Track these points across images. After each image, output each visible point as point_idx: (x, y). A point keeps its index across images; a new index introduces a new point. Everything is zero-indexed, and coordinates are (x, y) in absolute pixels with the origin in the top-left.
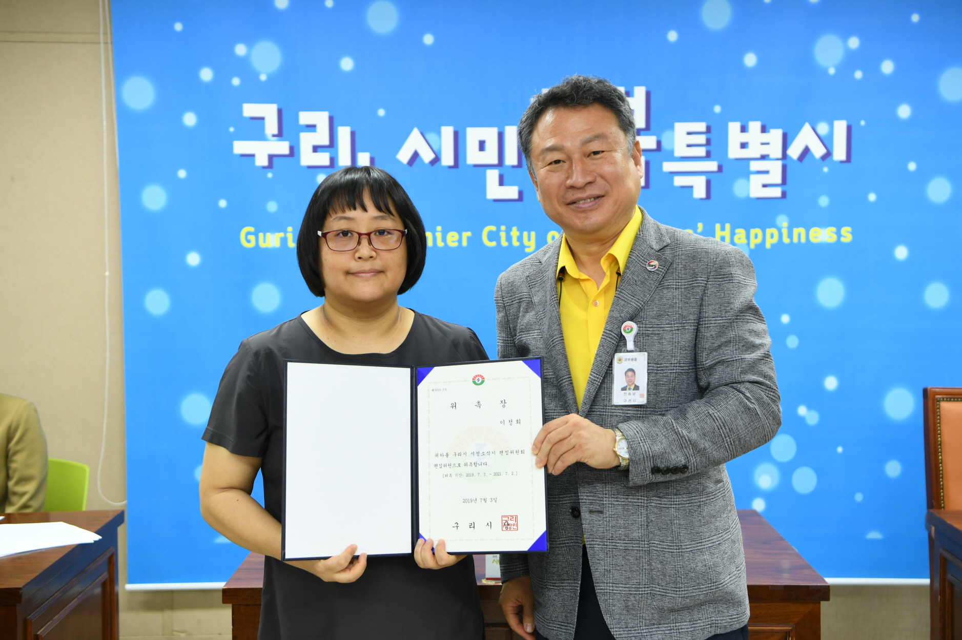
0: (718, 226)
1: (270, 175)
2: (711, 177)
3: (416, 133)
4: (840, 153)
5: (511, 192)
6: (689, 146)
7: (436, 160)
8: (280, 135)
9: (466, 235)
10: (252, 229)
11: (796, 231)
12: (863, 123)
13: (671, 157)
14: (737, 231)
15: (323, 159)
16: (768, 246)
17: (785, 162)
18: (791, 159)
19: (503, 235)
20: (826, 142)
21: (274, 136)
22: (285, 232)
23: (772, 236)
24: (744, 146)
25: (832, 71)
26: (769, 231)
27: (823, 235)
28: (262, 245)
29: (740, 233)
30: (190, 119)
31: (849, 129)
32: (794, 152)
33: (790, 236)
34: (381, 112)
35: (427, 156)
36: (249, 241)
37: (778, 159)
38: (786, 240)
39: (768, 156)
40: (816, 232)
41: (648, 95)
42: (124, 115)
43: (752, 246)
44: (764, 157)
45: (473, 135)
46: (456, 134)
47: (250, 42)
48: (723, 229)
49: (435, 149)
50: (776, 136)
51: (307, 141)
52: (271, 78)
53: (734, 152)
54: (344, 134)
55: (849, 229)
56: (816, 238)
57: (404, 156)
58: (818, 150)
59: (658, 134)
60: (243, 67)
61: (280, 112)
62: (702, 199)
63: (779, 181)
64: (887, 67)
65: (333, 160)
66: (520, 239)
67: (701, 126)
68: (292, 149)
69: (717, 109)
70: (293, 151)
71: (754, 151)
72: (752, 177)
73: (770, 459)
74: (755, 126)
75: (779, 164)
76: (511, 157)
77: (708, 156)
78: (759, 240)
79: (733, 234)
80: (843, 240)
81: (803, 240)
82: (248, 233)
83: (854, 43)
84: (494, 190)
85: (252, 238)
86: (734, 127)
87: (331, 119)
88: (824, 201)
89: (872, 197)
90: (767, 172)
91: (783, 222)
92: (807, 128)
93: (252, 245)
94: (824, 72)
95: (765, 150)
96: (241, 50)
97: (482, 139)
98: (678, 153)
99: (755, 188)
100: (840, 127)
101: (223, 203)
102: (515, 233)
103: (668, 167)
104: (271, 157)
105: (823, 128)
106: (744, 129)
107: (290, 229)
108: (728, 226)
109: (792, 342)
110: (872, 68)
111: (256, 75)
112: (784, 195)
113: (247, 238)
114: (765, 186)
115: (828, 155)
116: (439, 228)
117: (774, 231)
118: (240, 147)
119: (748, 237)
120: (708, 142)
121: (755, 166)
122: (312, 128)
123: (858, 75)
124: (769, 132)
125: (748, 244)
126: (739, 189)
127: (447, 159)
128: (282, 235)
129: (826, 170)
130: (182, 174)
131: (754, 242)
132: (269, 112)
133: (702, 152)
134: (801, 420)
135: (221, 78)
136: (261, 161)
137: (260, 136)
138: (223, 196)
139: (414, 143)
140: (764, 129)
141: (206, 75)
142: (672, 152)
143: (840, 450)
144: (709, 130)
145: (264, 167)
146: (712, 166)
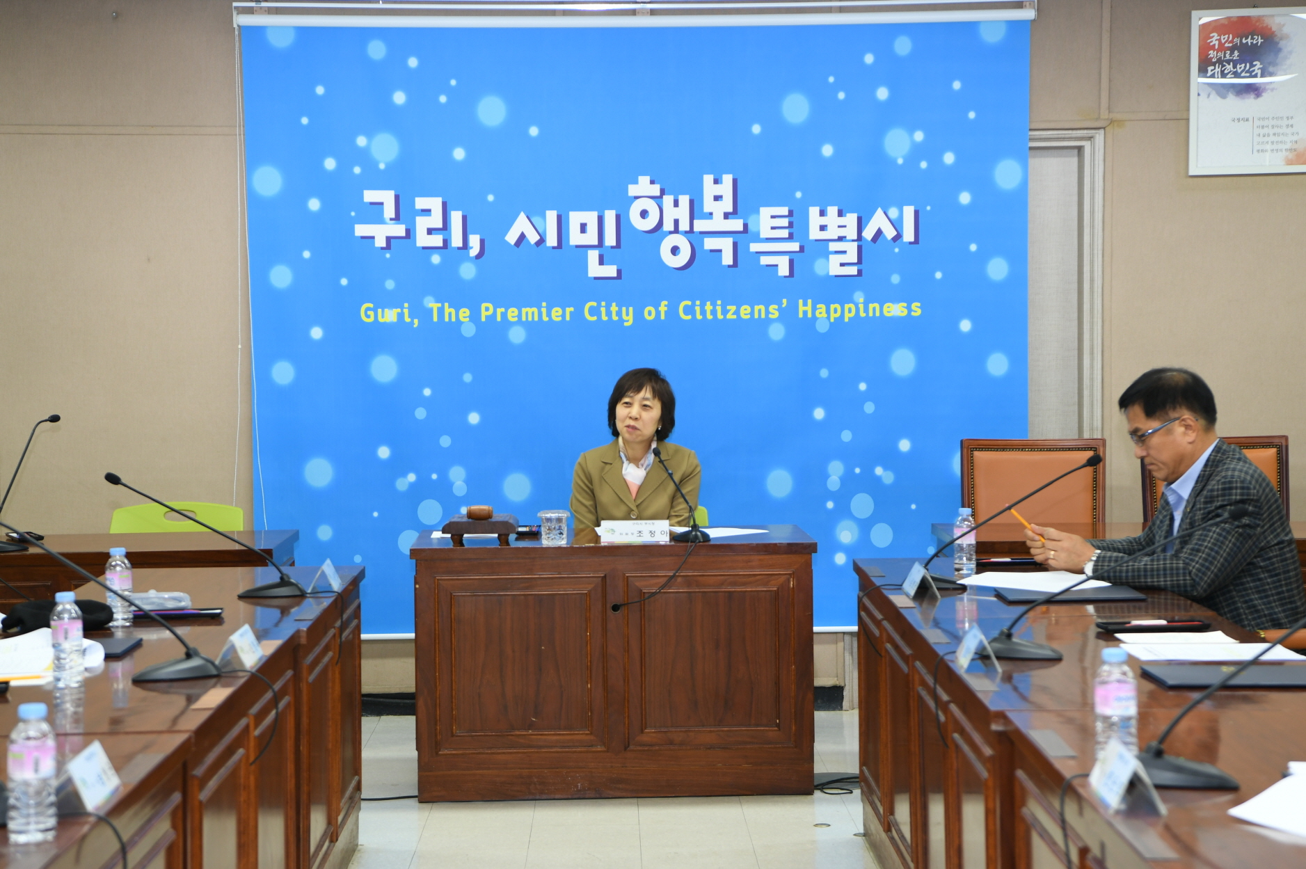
0: (801, 302)
1: (388, 256)
2: (793, 256)
3: (522, 216)
4: (908, 236)
5: (610, 271)
6: (773, 228)
7: (541, 241)
8: (397, 218)
9: (569, 310)
10: (371, 305)
11: (871, 306)
12: (929, 208)
13: (758, 239)
14: (818, 306)
15: (437, 240)
16: (846, 320)
17: (860, 243)
18: (866, 240)
19: (603, 310)
20: (897, 224)
21: (391, 219)
22: (402, 308)
23: (850, 311)
24: (823, 228)
25: (900, 161)
26: (847, 306)
27: (895, 310)
28: (381, 320)
29: (821, 308)
30: (314, 204)
31: (917, 213)
32: (868, 234)
33: (866, 310)
34: (491, 198)
35: (533, 237)
36: (368, 317)
37: (853, 241)
38: (863, 314)
39: (845, 237)
40: (888, 307)
41: (735, 182)
42: (254, 201)
43: (832, 320)
44: (841, 239)
45: (575, 218)
46: (559, 218)
47: (370, 135)
48: (805, 304)
49: (540, 231)
50: (851, 219)
51: (422, 224)
52: (388, 166)
53: (815, 234)
54: (456, 218)
55: (919, 304)
56: (888, 312)
57: (512, 238)
58: (890, 233)
59: (745, 218)
60: (364, 157)
61: (397, 198)
62: (785, 277)
63: (855, 260)
64: (949, 158)
65: (446, 242)
66: (619, 313)
67: (784, 211)
68: (408, 231)
69: (799, 195)
70: (409, 234)
71: (832, 233)
72: (831, 256)
73: (851, 516)
74: (832, 211)
75: (856, 244)
76: (610, 240)
77: (791, 237)
78: (838, 315)
79: (814, 309)
80: (913, 314)
81: (878, 314)
82: (368, 309)
83: (919, 136)
84: (595, 269)
85: (371, 313)
86: (814, 211)
87: (444, 205)
88: (895, 279)
89: (938, 275)
90: (844, 252)
91: (860, 297)
92: (879, 212)
93: (371, 319)
94: (894, 161)
95: (842, 232)
96: (361, 141)
97: (584, 222)
98: (763, 235)
99: (834, 267)
100: (909, 212)
101: (344, 282)
102: (614, 308)
103: (755, 247)
104: (389, 239)
105: (893, 212)
106: (822, 213)
107: (406, 305)
108: (810, 302)
109: (869, 408)
110: (935, 159)
111: (376, 164)
112: (860, 272)
113: (366, 314)
114: (842, 265)
115: (898, 237)
116: (544, 304)
117: (852, 306)
118: (361, 230)
119: (828, 312)
120: (791, 225)
121: (833, 246)
122: (427, 212)
123: (924, 165)
124: (845, 216)
125: (828, 318)
126: (819, 267)
127: (552, 241)
128: (399, 310)
129: (897, 250)
130: (307, 254)
131: (833, 316)
132: (387, 198)
133: (785, 233)
134: (879, 479)
135: (344, 167)
136: (380, 242)
137: (380, 220)
138: (345, 276)
139: (521, 225)
140: (840, 214)
141: (330, 164)
142: (758, 233)
143: (913, 507)
144: (791, 214)
145: (382, 248)
146: (794, 246)
